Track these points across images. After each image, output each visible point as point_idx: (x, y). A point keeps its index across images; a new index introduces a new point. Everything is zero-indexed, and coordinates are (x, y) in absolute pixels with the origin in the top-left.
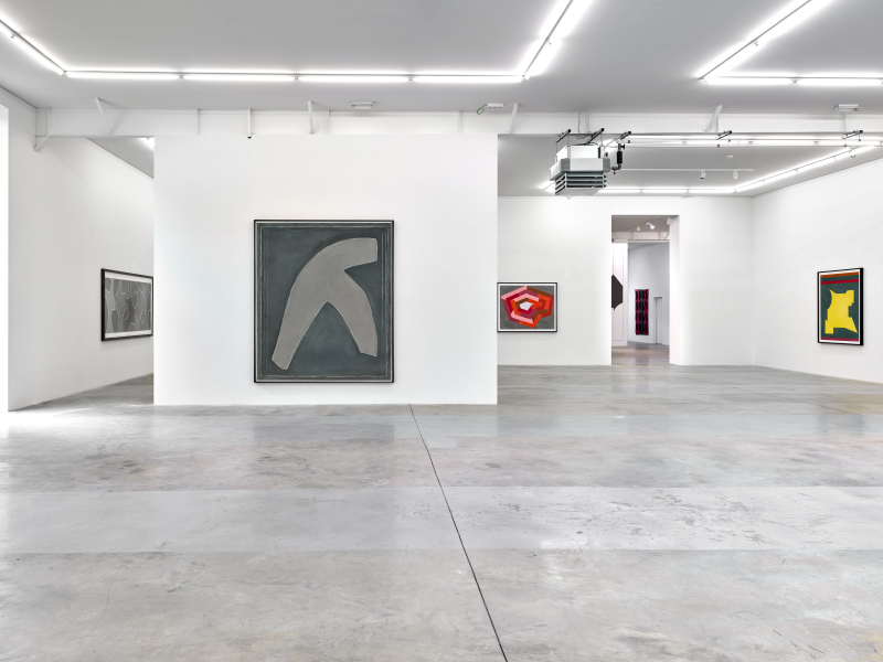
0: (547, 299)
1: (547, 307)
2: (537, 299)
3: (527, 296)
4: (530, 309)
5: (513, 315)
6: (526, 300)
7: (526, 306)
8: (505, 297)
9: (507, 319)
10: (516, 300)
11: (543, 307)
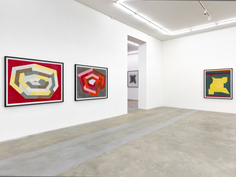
0: (103, 78)
1: (102, 83)
2: (98, 78)
3: (92, 75)
4: (95, 84)
5: (85, 88)
6: (92, 78)
7: (92, 82)
8: (80, 75)
9: (81, 91)
10: (87, 77)
11: (100, 83)
